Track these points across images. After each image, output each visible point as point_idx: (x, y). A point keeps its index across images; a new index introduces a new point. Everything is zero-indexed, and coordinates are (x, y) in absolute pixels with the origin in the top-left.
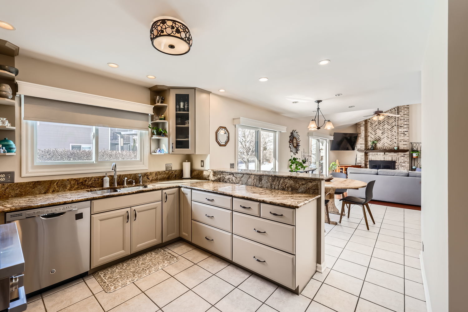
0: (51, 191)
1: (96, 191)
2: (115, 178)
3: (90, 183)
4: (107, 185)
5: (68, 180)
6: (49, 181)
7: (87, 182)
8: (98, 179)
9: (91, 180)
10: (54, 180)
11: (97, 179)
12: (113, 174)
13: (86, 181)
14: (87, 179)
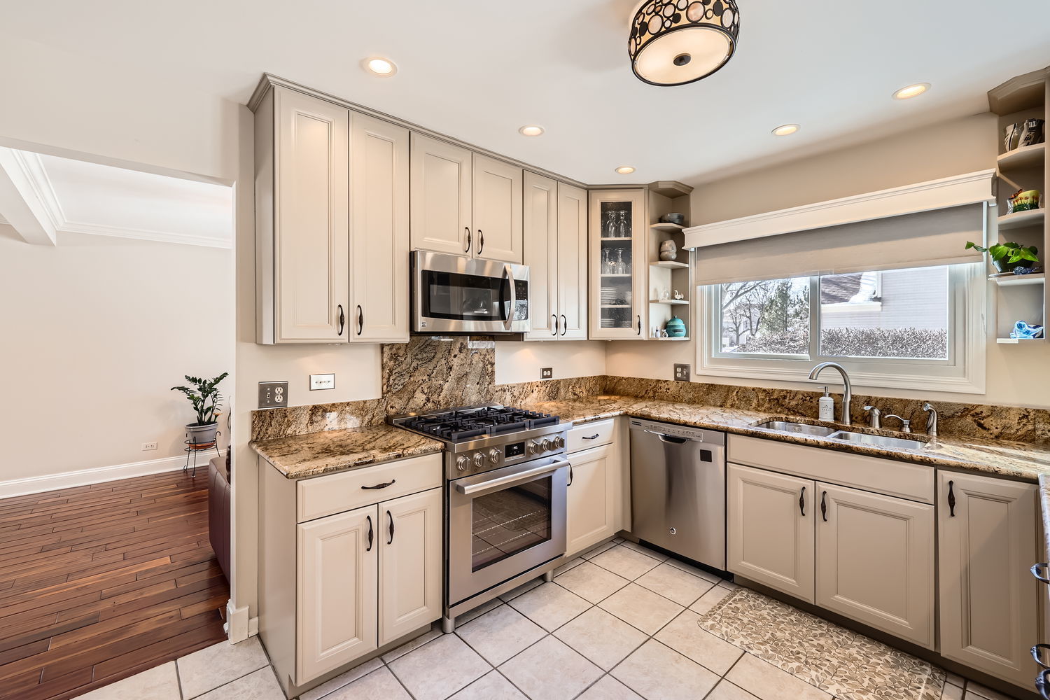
0: (728, 405)
1: (797, 422)
2: (845, 403)
3: (793, 403)
4: (827, 416)
5: (753, 389)
6: (726, 386)
7: (787, 400)
8: (811, 398)
9: (795, 399)
10: (733, 386)
11: (808, 398)
12: (842, 391)
13: (785, 397)
14: (787, 393)
